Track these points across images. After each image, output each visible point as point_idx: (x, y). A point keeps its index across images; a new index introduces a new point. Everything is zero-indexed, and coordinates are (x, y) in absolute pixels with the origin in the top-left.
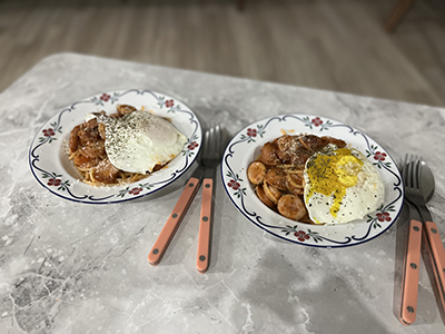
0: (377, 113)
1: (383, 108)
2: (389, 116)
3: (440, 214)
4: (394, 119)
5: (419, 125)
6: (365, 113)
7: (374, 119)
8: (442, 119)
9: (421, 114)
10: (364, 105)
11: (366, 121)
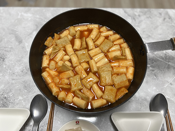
0: (143, 18)
1: (145, 14)
2: (148, 18)
3: (173, 65)
4: (150, 19)
5: (160, 20)
6: (138, 18)
7: (142, 21)
8: (169, 16)
9: (160, 14)
10: (137, 14)
11: (139, 23)
